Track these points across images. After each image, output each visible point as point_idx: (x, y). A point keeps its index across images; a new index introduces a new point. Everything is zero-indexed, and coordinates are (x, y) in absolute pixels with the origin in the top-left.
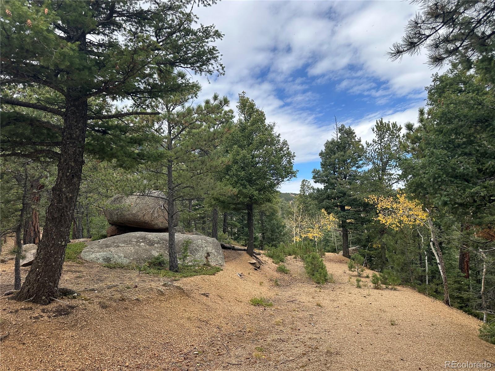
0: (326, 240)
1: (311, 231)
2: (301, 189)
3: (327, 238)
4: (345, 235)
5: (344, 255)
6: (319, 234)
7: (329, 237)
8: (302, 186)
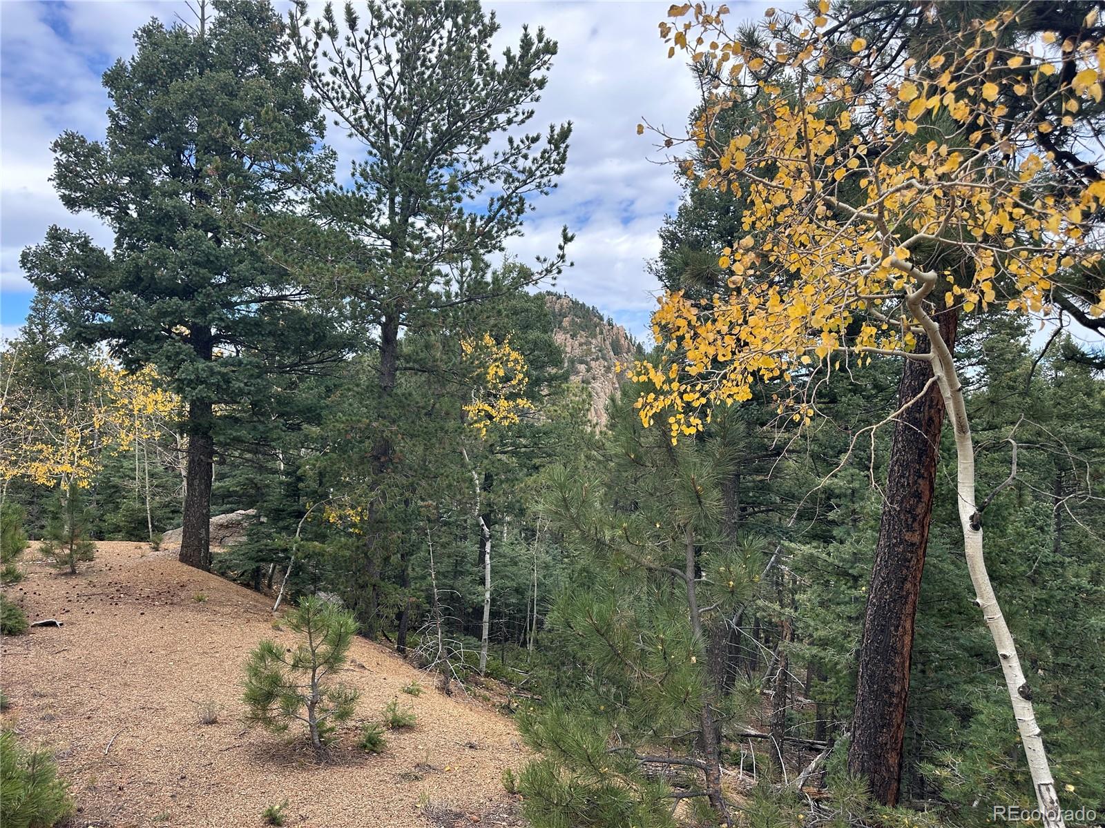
0: (110, 487)
1: (45, 453)
2: (32, 312)
3: (115, 480)
4: (199, 471)
5: (185, 558)
6: (79, 465)
7: (121, 477)
8: (37, 302)
